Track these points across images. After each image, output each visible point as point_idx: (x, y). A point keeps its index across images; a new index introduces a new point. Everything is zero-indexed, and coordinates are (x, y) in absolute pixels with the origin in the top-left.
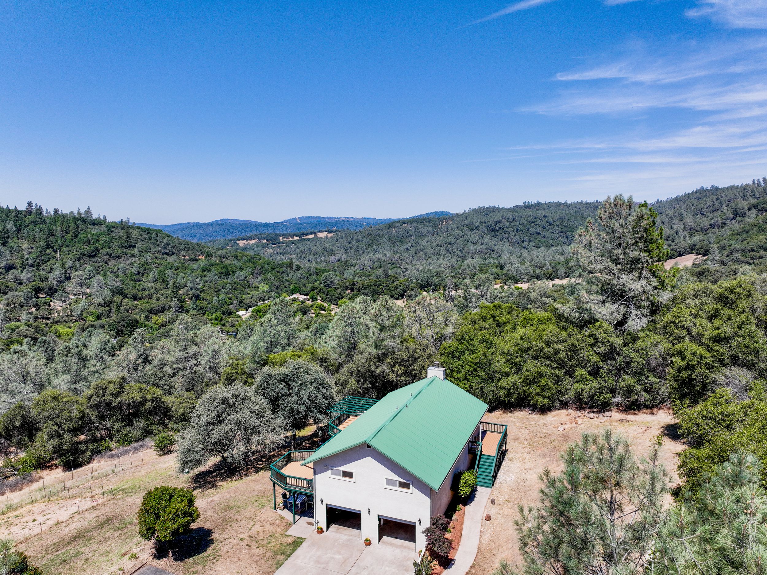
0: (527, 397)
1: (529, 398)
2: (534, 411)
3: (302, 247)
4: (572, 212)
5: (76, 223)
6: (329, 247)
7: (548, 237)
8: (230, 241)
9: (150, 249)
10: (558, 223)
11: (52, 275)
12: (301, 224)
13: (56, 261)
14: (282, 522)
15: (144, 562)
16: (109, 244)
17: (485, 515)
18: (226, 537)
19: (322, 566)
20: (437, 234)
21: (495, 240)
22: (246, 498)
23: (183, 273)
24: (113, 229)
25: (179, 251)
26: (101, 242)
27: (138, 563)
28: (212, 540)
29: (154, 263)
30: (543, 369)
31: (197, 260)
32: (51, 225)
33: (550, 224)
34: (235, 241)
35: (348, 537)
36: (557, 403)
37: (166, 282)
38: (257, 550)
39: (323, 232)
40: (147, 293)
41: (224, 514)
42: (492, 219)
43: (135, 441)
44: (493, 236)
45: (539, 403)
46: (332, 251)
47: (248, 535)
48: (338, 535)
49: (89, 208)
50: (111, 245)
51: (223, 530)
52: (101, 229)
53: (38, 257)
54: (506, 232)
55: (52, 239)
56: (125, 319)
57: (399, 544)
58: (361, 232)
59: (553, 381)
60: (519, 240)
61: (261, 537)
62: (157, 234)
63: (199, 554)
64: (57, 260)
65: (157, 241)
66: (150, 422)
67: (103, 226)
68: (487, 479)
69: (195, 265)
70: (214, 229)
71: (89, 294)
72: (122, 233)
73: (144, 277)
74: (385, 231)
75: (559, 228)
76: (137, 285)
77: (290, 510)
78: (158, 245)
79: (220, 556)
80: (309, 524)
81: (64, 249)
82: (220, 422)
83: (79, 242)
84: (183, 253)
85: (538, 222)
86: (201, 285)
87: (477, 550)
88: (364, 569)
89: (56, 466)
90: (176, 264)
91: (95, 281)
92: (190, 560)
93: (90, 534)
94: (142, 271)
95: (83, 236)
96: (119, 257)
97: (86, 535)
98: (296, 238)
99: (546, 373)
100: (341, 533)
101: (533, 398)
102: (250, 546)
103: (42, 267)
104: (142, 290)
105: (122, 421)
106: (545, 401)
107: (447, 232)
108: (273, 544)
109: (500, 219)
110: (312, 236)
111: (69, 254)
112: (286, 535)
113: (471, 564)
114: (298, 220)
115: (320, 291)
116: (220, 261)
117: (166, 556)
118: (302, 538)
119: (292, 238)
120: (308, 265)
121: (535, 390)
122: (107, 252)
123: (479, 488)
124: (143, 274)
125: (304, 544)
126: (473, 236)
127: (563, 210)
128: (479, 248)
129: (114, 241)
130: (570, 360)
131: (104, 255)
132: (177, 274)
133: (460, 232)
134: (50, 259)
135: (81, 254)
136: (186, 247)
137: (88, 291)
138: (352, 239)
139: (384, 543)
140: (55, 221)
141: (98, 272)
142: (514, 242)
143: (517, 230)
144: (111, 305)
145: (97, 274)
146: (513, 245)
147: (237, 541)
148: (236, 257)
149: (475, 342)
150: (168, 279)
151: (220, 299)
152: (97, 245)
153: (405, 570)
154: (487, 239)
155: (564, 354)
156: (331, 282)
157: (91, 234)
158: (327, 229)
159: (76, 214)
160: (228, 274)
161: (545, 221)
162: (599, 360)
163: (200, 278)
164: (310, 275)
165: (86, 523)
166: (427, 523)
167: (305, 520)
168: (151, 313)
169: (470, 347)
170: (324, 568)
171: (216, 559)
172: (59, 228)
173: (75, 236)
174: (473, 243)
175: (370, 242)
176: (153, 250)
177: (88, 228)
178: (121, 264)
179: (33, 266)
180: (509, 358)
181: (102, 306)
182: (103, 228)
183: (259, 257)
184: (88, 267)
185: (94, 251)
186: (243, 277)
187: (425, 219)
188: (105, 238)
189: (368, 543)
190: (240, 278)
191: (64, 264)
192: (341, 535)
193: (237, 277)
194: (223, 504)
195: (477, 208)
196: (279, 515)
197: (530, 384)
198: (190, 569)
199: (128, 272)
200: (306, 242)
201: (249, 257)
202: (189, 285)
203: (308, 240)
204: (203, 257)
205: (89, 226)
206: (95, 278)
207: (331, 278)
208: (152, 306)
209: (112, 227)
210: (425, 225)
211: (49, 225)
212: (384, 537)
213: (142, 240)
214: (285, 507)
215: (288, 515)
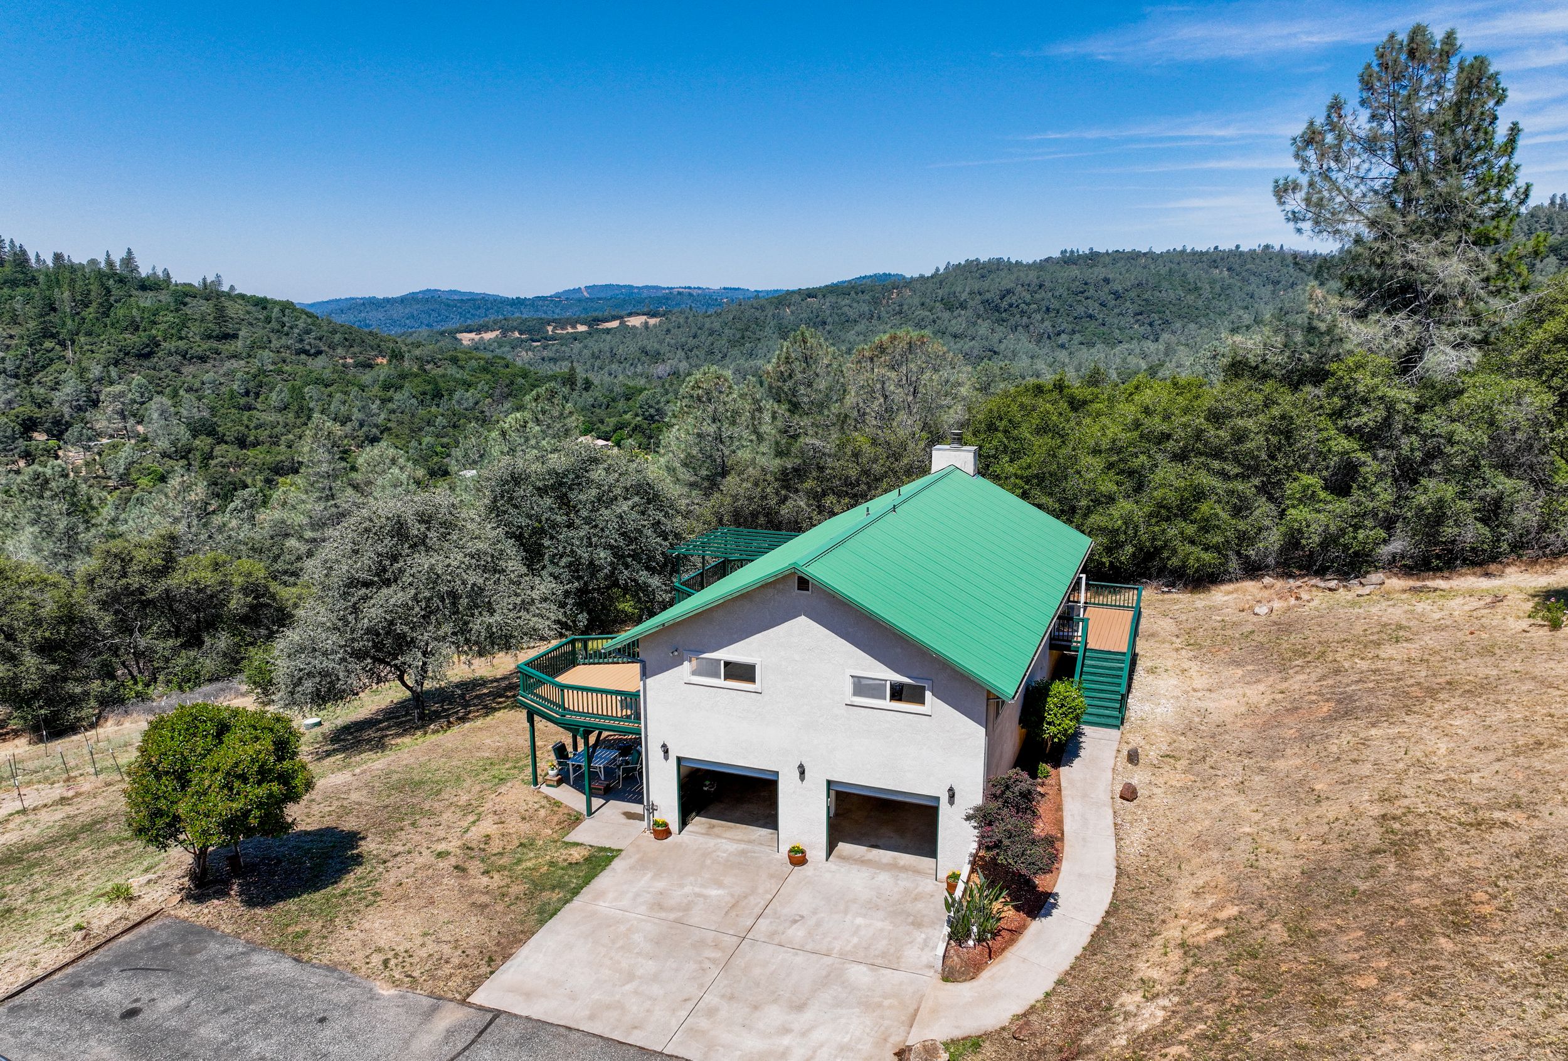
0: (1158, 551)
1: (1165, 554)
2: (1174, 586)
3: (594, 345)
4: (1162, 272)
5: (103, 285)
6: (652, 345)
7: (1112, 325)
8: (442, 334)
9: (270, 342)
10: (1133, 294)
11: (57, 394)
12: (591, 300)
13: (65, 366)
14: (555, 813)
15: (153, 908)
16: (179, 331)
17: (1119, 788)
18: (399, 849)
19: (672, 916)
20: (879, 318)
21: (1000, 330)
22: (460, 763)
23: (342, 392)
24: (187, 300)
25: (332, 347)
26: (162, 327)
27: (134, 913)
28: (359, 855)
29: (280, 372)
30: (1205, 479)
31: (371, 366)
32: (49, 288)
33: (1117, 296)
34: (452, 333)
35: (743, 846)
36: (1234, 564)
37: (306, 412)
38: (485, 880)
39: (639, 314)
40: (267, 432)
41: (395, 798)
42: (993, 286)
43: (210, 681)
44: (997, 321)
45: (1191, 561)
46: (659, 354)
47: (459, 843)
48: (711, 842)
49: (129, 252)
50: (183, 333)
51: (390, 834)
52: (161, 298)
53: (25, 356)
54: (1023, 313)
55: (52, 317)
56: (220, 481)
57: (884, 861)
58: (719, 315)
59: (1227, 508)
60: (1050, 330)
61: (495, 846)
62: (283, 311)
63: (318, 889)
64: (68, 363)
65: (283, 325)
66: (243, 639)
67: (164, 292)
68: (1107, 708)
69: (367, 377)
70: (407, 311)
71: (142, 436)
72: (206, 307)
73: (259, 400)
74: (770, 311)
75: (1136, 305)
76: (245, 418)
77: (578, 785)
78: (287, 334)
79: (376, 894)
80: (630, 816)
81: (82, 339)
82: (387, 583)
83: (113, 324)
84: (340, 351)
85: (1091, 292)
86: (383, 416)
87: (1114, 872)
88: (795, 922)
89: (16, 734)
90: (327, 374)
91: (154, 407)
92: (292, 905)
93: (37, 855)
94: (255, 389)
95: (121, 313)
96: (203, 359)
97: (25, 857)
98: (582, 328)
99: (1213, 490)
100: (718, 836)
101: (1174, 552)
102: (464, 870)
103: (37, 378)
104: (256, 428)
105: (177, 636)
106: (1206, 556)
107: (900, 312)
108: (529, 864)
109: (1013, 285)
110: (615, 324)
111: (93, 352)
112: (566, 843)
113: (1105, 906)
114: (585, 294)
115: (634, 430)
116: (421, 368)
117: (223, 894)
118: (610, 850)
119: (574, 327)
120: (607, 379)
121: (1182, 533)
122: (177, 348)
123: (1087, 729)
124: (257, 395)
125: (617, 864)
126: (954, 322)
127: (1145, 267)
128: (966, 347)
129: (189, 324)
130: (1272, 457)
131: (170, 354)
132: (330, 396)
133: (928, 313)
134: (52, 360)
135: (120, 351)
136: (346, 339)
137: (141, 429)
138: (700, 328)
139: (843, 858)
140: (58, 281)
141: (160, 389)
142: (1041, 336)
143: (1048, 309)
144: (190, 456)
145: (158, 393)
146: (1039, 341)
147: (426, 858)
148: (454, 360)
149: (1025, 432)
150: (311, 405)
151: (424, 446)
152: (154, 332)
153: (913, 924)
154: (983, 328)
155: (1261, 439)
156: (657, 410)
157: (138, 308)
158: (645, 310)
159: (103, 265)
160: (438, 395)
161: (1106, 289)
162: (1356, 447)
163: (378, 402)
164: (614, 400)
165: (36, 831)
166: (973, 795)
167: (615, 809)
168: (277, 473)
169: (1013, 445)
170: (677, 921)
171: (364, 903)
172: (67, 294)
173: (104, 313)
174: (955, 336)
175: (738, 335)
176: (275, 344)
177: (131, 296)
178: (209, 374)
179: (16, 376)
180: (1115, 458)
181: (170, 457)
182: (165, 297)
183: (503, 362)
184: (137, 379)
185: (148, 346)
186: (471, 402)
187: (853, 287)
188: (170, 317)
189: (798, 858)
190: (465, 405)
191: (82, 372)
192: (719, 840)
193: (458, 402)
194: (395, 777)
195: (963, 263)
196: (546, 797)
197: (1168, 519)
198: (288, 925)
199: (223, 389)
200: (604, 336)
201: (482, 362)
202: (357, 415)
203: (608, 331)
204: (385, 361)
205: (134, 292)
206: (152, 402)
207: (658, 402)
208: (279, 458)
209: (184, 295)
210: (853, 300)
211: (45, 287)
212: (840, 844)
213: (251, 324)
214: (563, 779)
215: (572, 798)
